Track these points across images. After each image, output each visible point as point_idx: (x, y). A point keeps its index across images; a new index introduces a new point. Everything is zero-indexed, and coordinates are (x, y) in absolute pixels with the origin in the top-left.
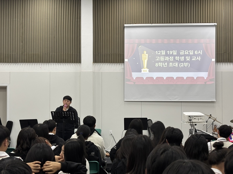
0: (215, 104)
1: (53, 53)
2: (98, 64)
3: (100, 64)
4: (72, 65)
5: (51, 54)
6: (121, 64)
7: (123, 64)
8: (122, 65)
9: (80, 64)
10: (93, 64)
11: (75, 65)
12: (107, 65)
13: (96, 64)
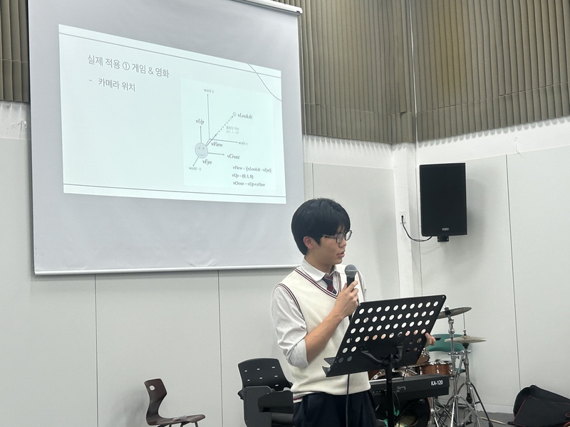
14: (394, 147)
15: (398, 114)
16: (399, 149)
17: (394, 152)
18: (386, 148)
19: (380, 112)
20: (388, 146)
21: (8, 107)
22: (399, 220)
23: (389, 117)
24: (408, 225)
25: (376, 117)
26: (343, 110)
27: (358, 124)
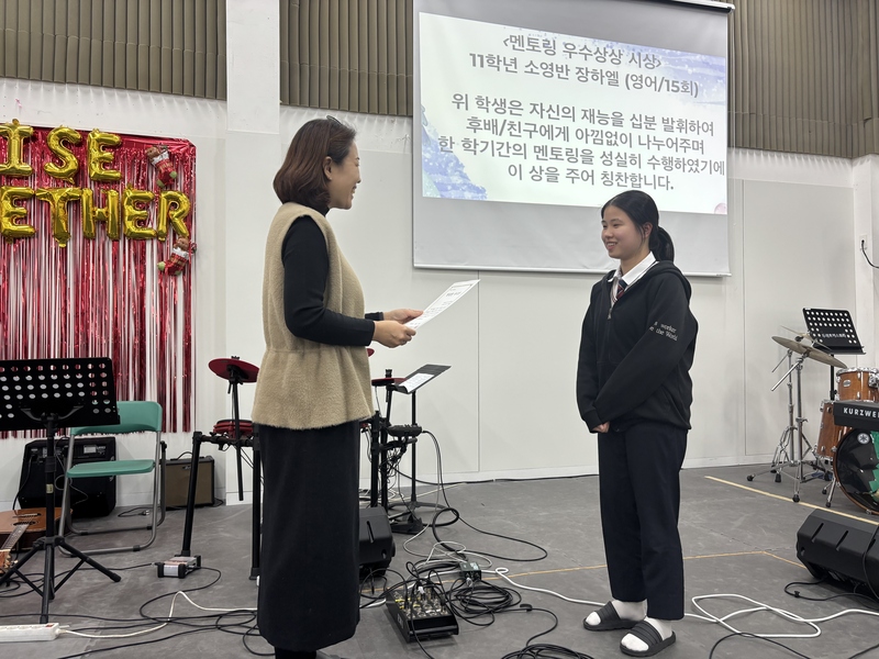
0: (723, 286)
1: (84, 39)
2: (300, 109)
4: (181, 103)
5: (72, 39)
6: (397, 119)
7: (406, 120)
8: (401, 124)
9: (215, 102)
10: (281, 112)
11: (193, 105)
13: (290, 109)
14: (855, 162)
15: (861, 122)
16: (862, 163)
17: (854, 168)
18: (844, 163)
19: (837, 121)
20: (847, 161)
21: (393, 122)
22: (858, 245)
23: (849, 128)
24: (869, 252)
25: (831, 127)
26: (787, 120)
27: (806, 135)
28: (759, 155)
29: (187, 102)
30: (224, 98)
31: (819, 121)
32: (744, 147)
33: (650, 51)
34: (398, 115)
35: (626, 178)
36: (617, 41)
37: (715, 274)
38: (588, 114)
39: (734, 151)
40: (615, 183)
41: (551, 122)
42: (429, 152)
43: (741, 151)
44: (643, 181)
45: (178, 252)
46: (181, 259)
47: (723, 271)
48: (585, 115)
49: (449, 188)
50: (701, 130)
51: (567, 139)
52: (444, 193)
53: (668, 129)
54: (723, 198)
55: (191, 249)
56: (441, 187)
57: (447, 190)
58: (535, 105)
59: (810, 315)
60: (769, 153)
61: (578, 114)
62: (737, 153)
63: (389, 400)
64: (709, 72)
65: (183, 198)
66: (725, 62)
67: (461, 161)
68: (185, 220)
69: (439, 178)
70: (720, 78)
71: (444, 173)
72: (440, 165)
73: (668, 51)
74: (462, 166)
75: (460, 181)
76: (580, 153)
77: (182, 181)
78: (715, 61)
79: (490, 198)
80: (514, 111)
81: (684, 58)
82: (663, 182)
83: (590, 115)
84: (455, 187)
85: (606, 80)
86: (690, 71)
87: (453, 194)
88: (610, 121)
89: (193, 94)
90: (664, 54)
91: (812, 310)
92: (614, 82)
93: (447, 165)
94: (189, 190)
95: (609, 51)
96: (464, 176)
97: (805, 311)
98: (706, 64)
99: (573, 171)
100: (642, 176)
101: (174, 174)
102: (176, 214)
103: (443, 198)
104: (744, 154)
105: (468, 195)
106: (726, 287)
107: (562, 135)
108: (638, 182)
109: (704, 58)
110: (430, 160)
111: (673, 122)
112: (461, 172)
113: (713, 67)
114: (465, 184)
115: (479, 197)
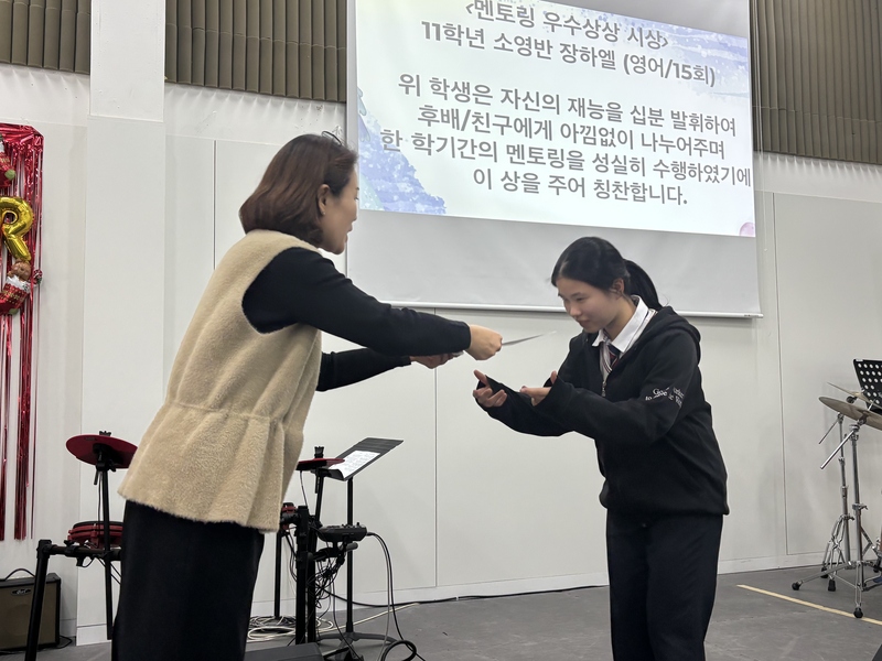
0: (753, 330)
2: (192, 90)
3: (207, 97)
4: (24, 76)
6: (324, 105)
7: (337, 108)
8: (330, 112)
9: (73, 77)
10: (166, 91)
11: (41, 79)
12: (248, 102)
13: (177, 88)
21: (319, 109)
26: (824, 118)
27: (849, 137)
28: (791, 162)
29: (32, 76)
30: (86, 71)
31: (864, 121)
32: (773, 151)
33: (654, 27)
34: (326, 100)
35: (626, 188)
36: (613, 13)
37: (742, 315)
38: (576, 104)
39: (761, 156)
40: (612, 195)
41: (529, 114)
42: (368, 150)
43: (769, 156)
44: (647, 193)
45: (15, 282)
46: (19, 293)
47: (754, 311)
48: (573, 106)
49: (396, 198)
50: (719, 127)
51: (549, 136)
52: (387, 205)
53: (679, 126)
54: (750, 216)
55: (34, 278)
56: (384, 197)
57: (393, 201)
58: (507, 92)
59: (863, 369)
60: (804, 160)
61: (565, 105)
62: (765, 159)
63: (319, 490)
64: (727, 55)
65: (23, 206)
66: (745, 44)
67: (411, 164)
68: (26, 237)
69: (384, 186)
70: (742, 64)
71: (390, 179)
72: (383, 168)
73: (675, 27)
74: (413, 169)
75: (410, 189)
76: (566, 155)
77: (22, 183)
78: (734, 42)
79: (450, 212)
80: (481, 99)
81: (696, 37)
82: (674, 194)
83: (579, 106)
84: (402, 196)
85: (599, 61)
86: (704, 53)
87: (401, 207)
88: (605, 114)
89: (41, 64)
90: (671, 30)
91: (865, 362)
92: (609, 64)
93: (392, 168)
94: (33, 195)
95: (602, 24)
96: (415, 183)
97: (856, 363)
98: (723, 46)
99: (557, 178)
100: (647, 187)
101: (11, 173)
102: (12, 229)
103: (387, 212)
104: (774, 160)
105: (421, 208)
106: (756, 332)
107: (543, 132)
108: (641, 194)
109: (721, 37)
110: (370, 161)
111: (684, 117)
112: (411, 178)
113: (733, 50)
114: (416, 193)
115: (435, 211)
